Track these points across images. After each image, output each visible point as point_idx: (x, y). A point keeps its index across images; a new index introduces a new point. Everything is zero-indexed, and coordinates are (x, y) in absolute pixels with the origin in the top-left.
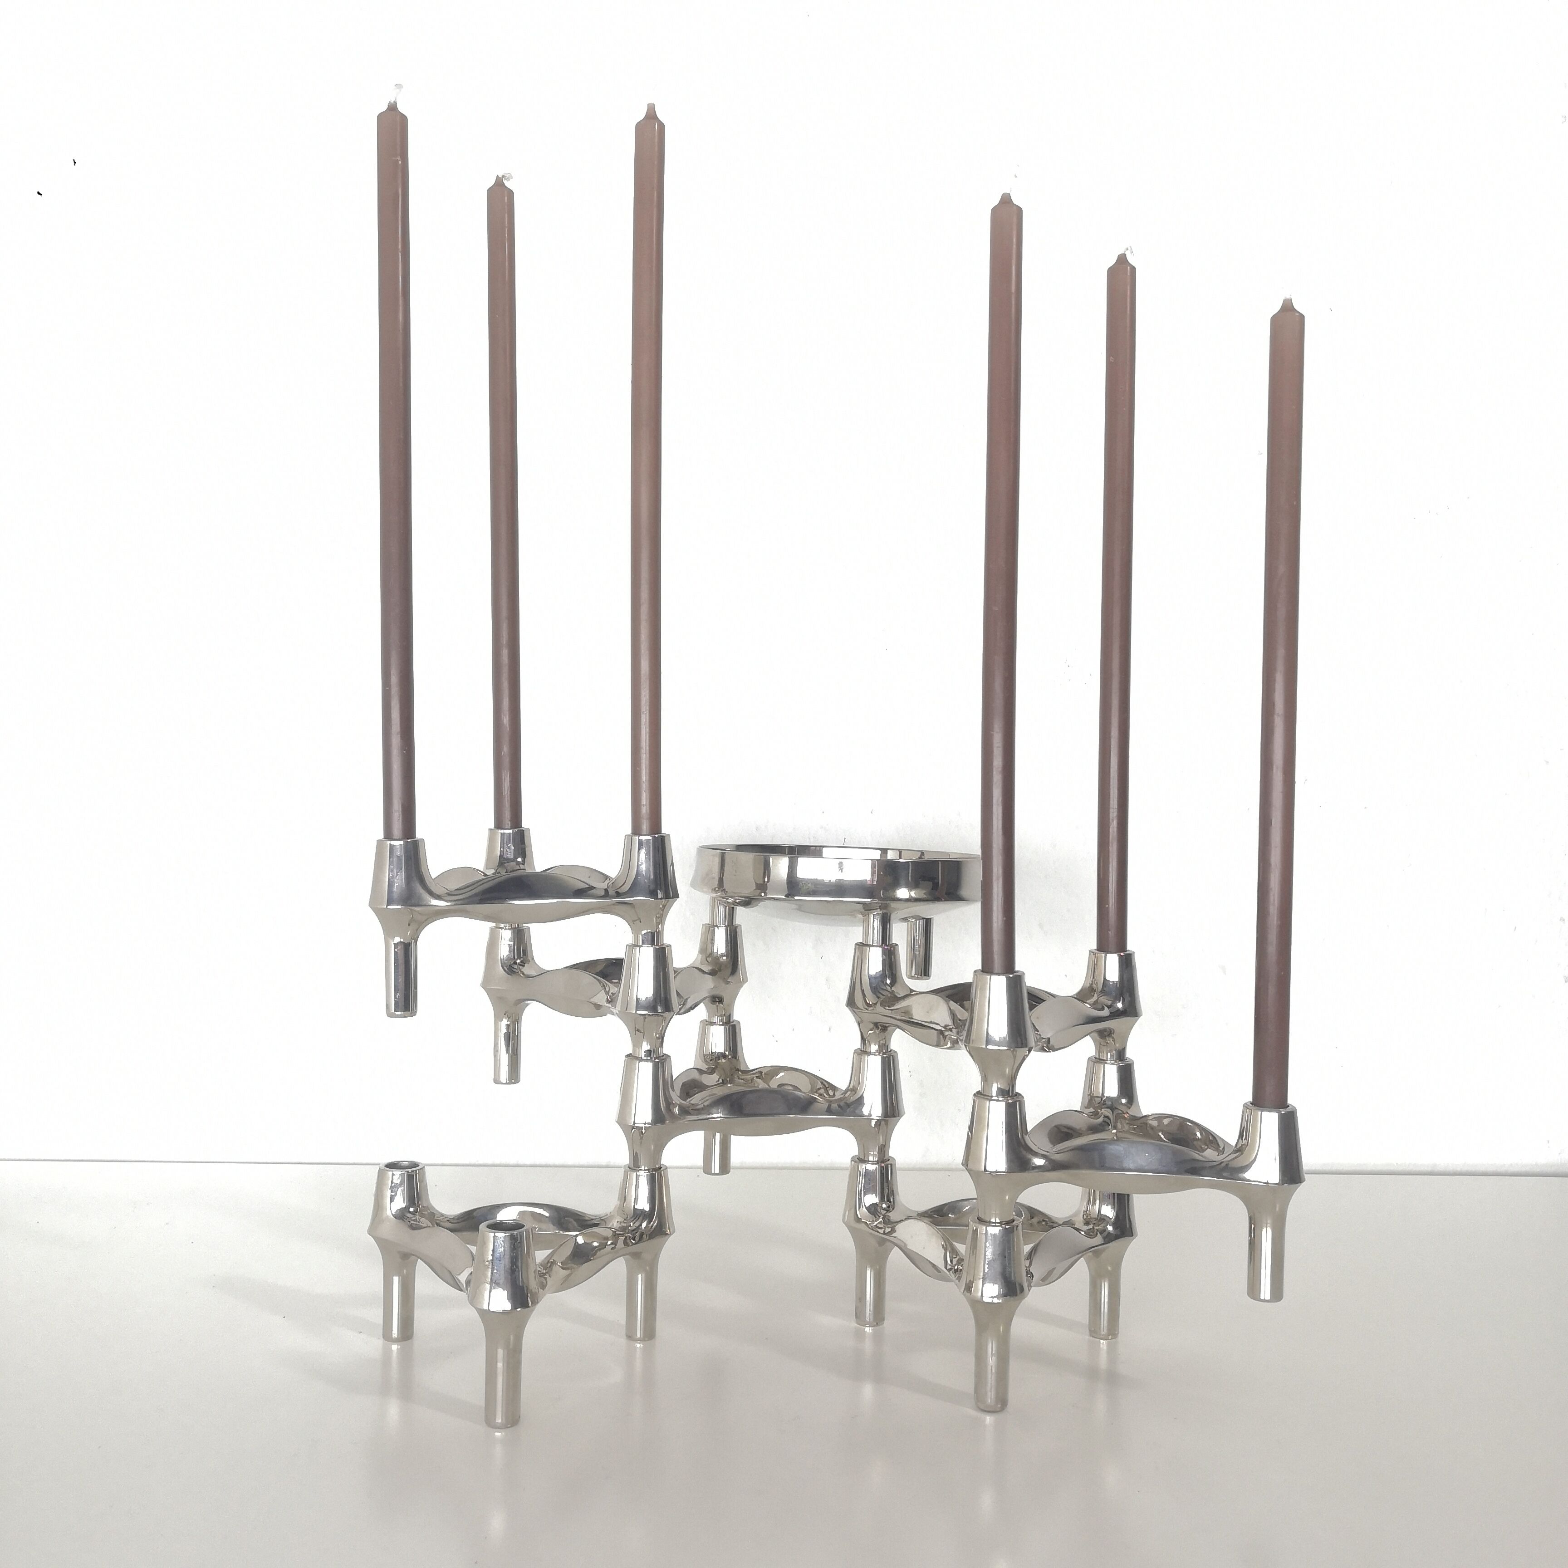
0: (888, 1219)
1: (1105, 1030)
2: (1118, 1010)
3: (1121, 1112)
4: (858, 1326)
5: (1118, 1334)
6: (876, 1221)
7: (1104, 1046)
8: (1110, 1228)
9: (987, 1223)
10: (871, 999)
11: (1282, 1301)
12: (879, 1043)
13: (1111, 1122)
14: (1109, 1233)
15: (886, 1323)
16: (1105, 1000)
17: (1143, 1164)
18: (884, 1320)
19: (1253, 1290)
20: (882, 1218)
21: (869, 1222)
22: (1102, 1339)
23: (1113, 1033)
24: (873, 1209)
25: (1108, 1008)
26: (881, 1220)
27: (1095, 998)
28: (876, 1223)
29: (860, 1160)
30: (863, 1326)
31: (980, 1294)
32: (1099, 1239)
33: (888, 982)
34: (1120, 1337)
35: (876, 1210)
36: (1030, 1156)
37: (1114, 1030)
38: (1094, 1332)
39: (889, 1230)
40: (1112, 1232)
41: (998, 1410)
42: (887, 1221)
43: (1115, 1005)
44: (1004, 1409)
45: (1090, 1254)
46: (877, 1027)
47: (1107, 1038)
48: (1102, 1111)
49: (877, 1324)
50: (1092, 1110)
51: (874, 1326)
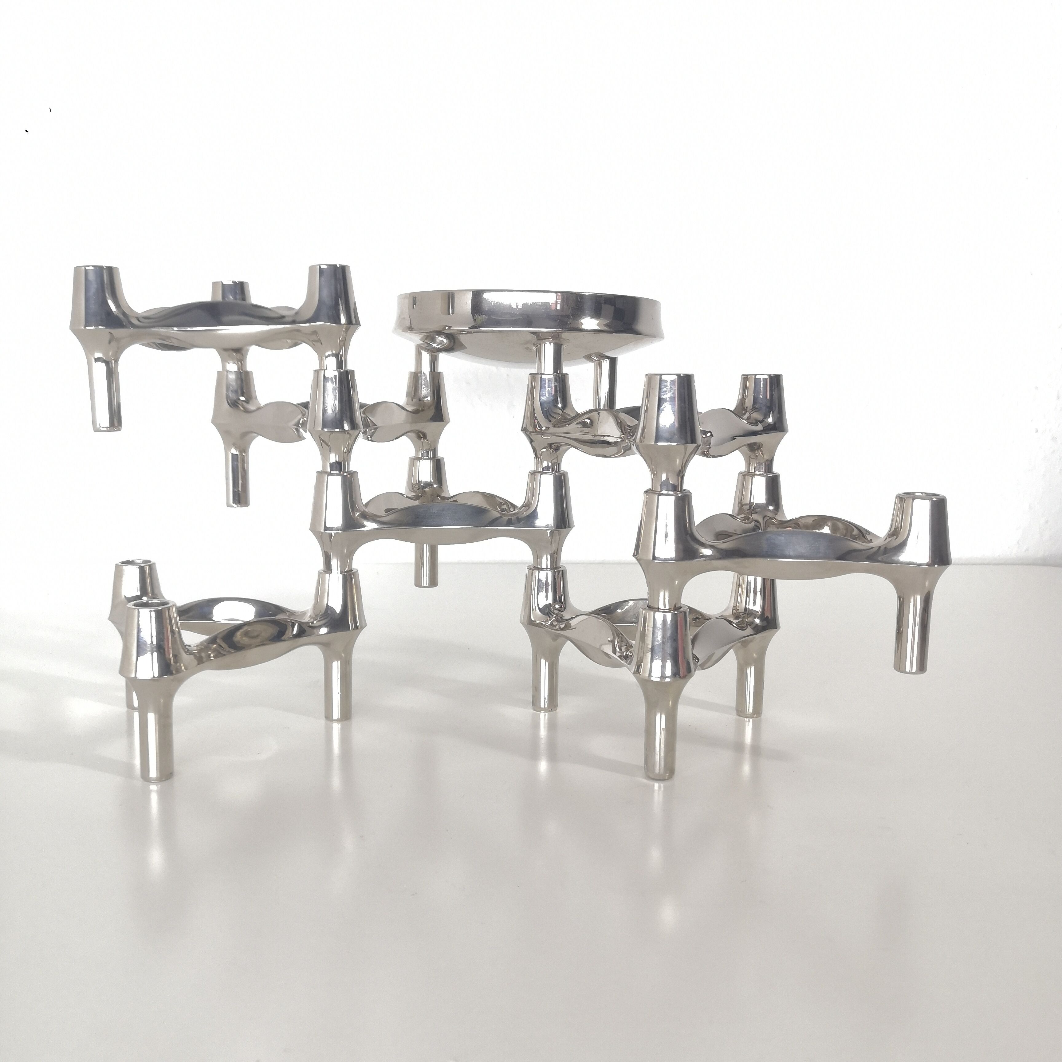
0: (561, 618)
1: (755, 444)
2: (769, 424)
3: (769, 518)
4: (535, 712)
5: (762, 713)
6: (550, 620)
7: (754, 459)
8: (757, 621)
9: (656, 609)
10: (544, 423)
11: (926, 673)
12: (552, 462)
13: (761, 527)
14: (757, 625)
15: (559, 710)
16: (757, 416)
17: (803, 552)
18: (557, 707)
19: (899, 665)
20: (555, 617)
21: (544, 622)
22: (746, 718)
23: (762, 447)
24: (547, 611)
25: (760, 423)
26: (554, 618)
27: (747, 415)
28: (549, 622)
29: (536, 567)
30: (539, 712)
31: (647, 674)
32: (749, 631)
33: (560, 405)
34: (763, 716)
35: (550, 610)
36: (697, 546)
37: (762, 444)
38: (740, 711)
39: (562, 626)
40: (759, 624)
41: (667, 778)
42: (560, 619)
43: (766, 420)
44: (671, 778)
45: (739, 644)
46: (551, 447)
47: (757, 451)
48: (753, 517)
49: (551, 710)
50: (743, 516)
51: (549, 711)
